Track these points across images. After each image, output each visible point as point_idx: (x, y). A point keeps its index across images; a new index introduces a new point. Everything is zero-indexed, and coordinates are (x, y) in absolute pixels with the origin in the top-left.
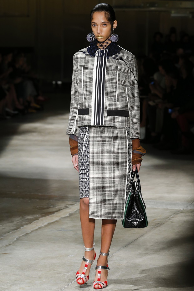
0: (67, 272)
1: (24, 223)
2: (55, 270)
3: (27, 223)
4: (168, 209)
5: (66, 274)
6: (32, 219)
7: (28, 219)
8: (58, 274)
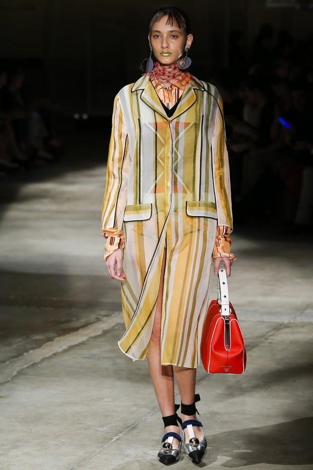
0: (101, 427)
1: (29, 346)
2: (81, 424)
3: (34, 346)
4: (263, 322)
5: (100, 429)
6: (43, 340)
7: (35, 340)
8: (86, 429)
